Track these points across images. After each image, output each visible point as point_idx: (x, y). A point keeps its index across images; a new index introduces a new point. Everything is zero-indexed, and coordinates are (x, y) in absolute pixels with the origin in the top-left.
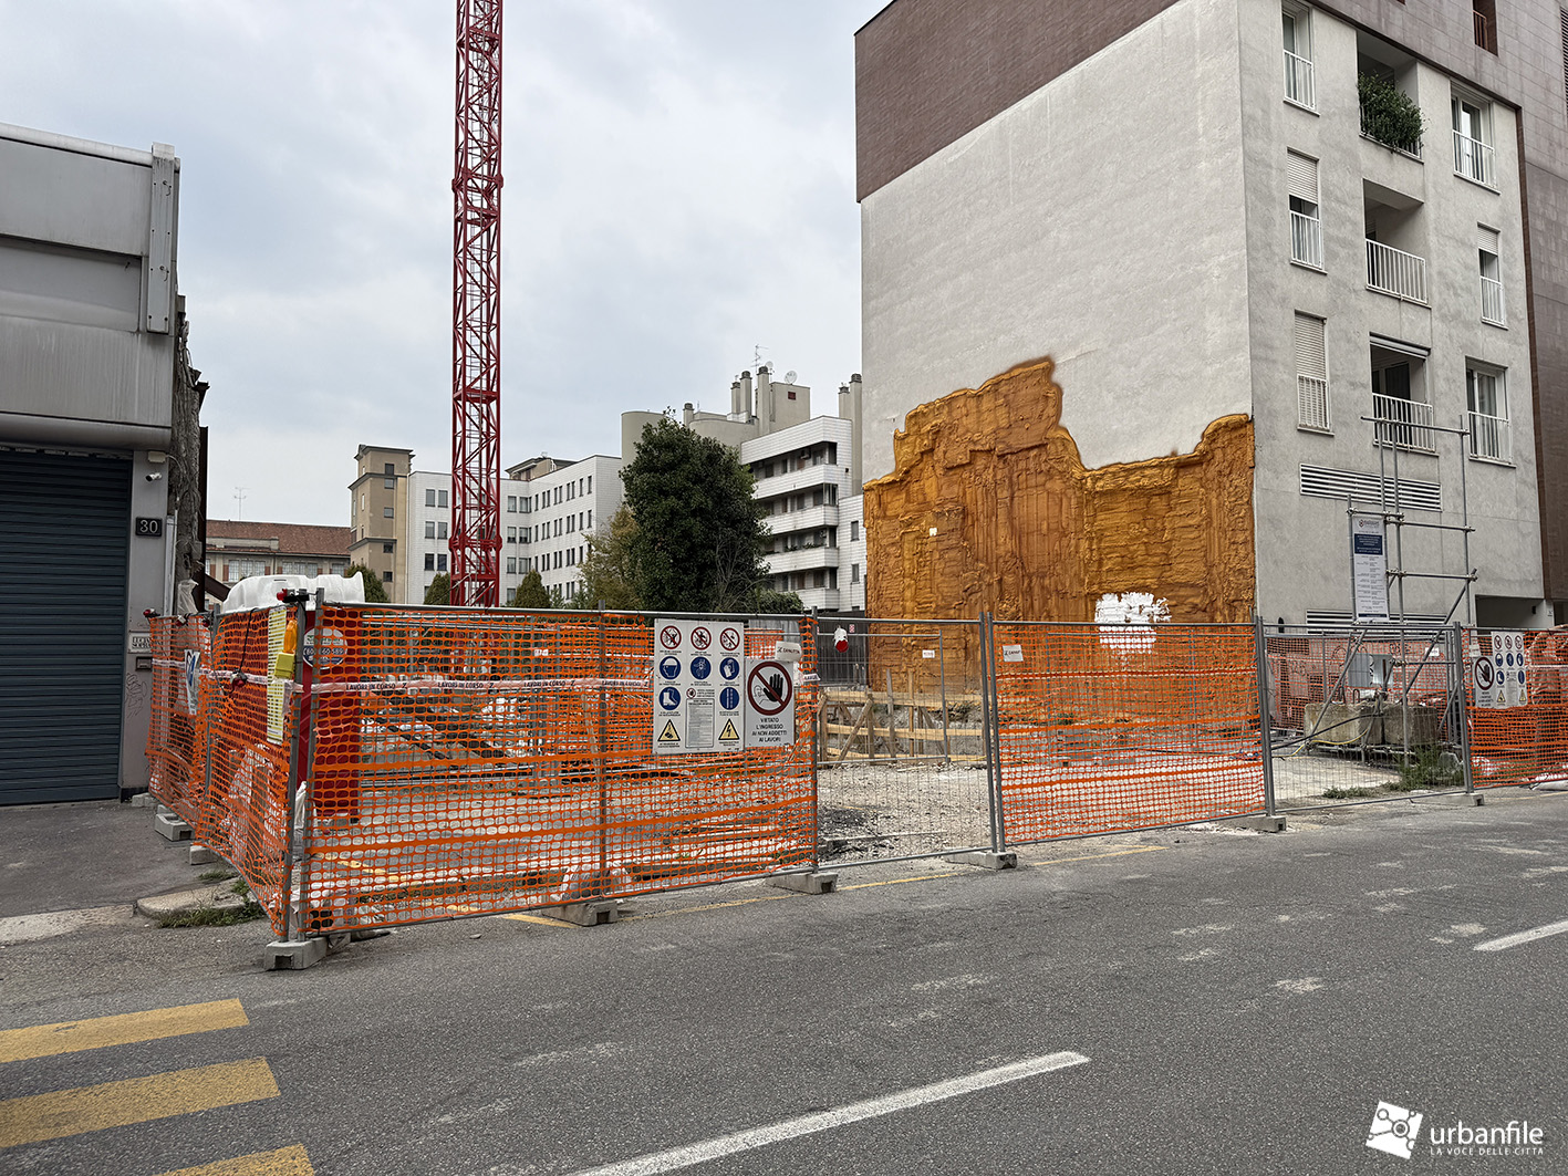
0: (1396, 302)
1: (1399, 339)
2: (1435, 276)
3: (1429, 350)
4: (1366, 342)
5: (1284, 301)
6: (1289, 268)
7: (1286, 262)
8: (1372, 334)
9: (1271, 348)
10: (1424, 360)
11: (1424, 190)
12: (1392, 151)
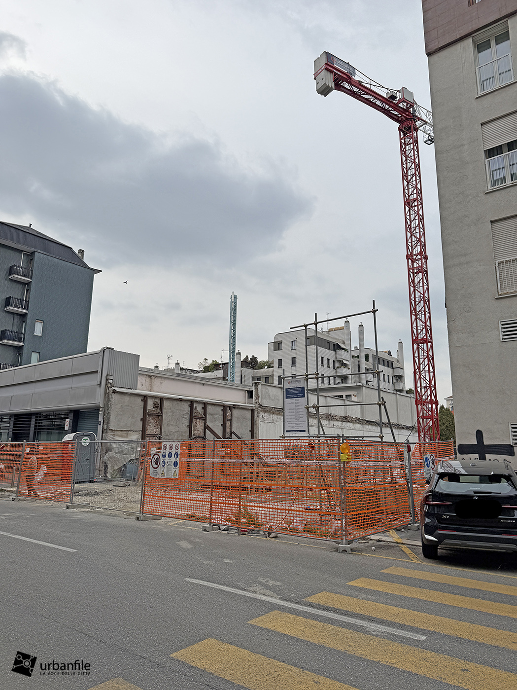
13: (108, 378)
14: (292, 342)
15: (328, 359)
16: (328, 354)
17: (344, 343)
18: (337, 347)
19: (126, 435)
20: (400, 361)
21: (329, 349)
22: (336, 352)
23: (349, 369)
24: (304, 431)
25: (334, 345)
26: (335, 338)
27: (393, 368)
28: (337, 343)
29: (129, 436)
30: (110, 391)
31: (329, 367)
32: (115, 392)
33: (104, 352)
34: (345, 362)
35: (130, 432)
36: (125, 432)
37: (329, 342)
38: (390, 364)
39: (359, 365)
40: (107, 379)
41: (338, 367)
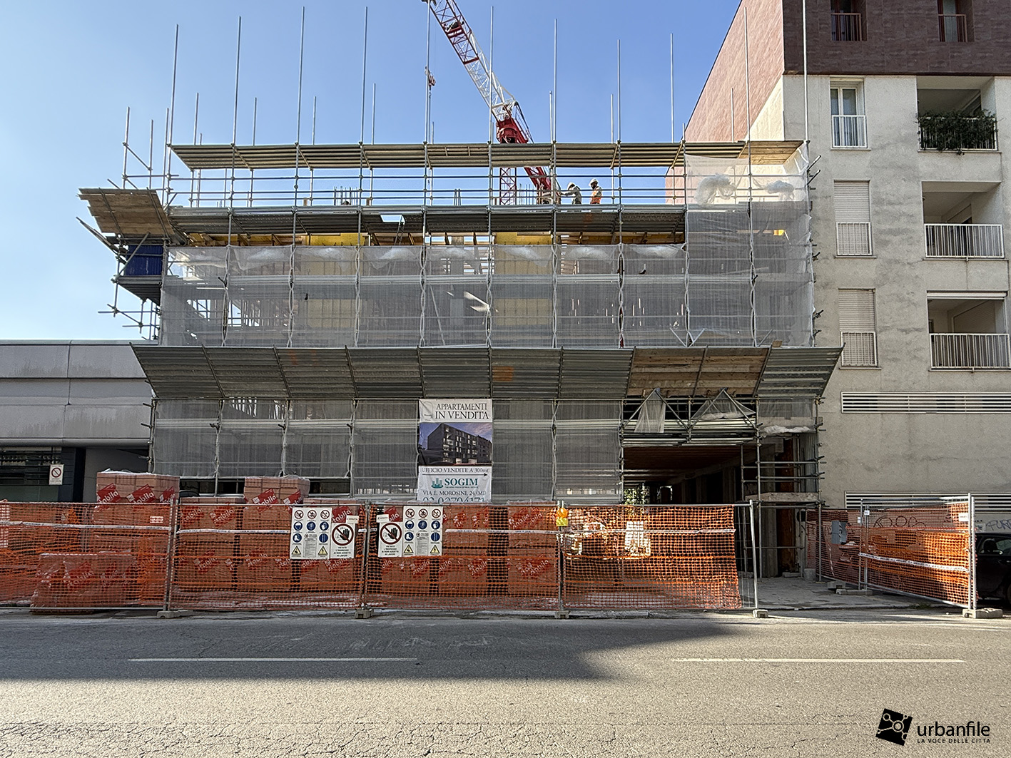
0: (962, 264)
1: (965, 290)
3: (1006, 292)
4: (922, 298)
5: (826, 285)
6: (833, 261)
7: (831, 258)
8: (928, 292)
10: (1004, 300)
11: (1002, 173)
12: (960, 154)
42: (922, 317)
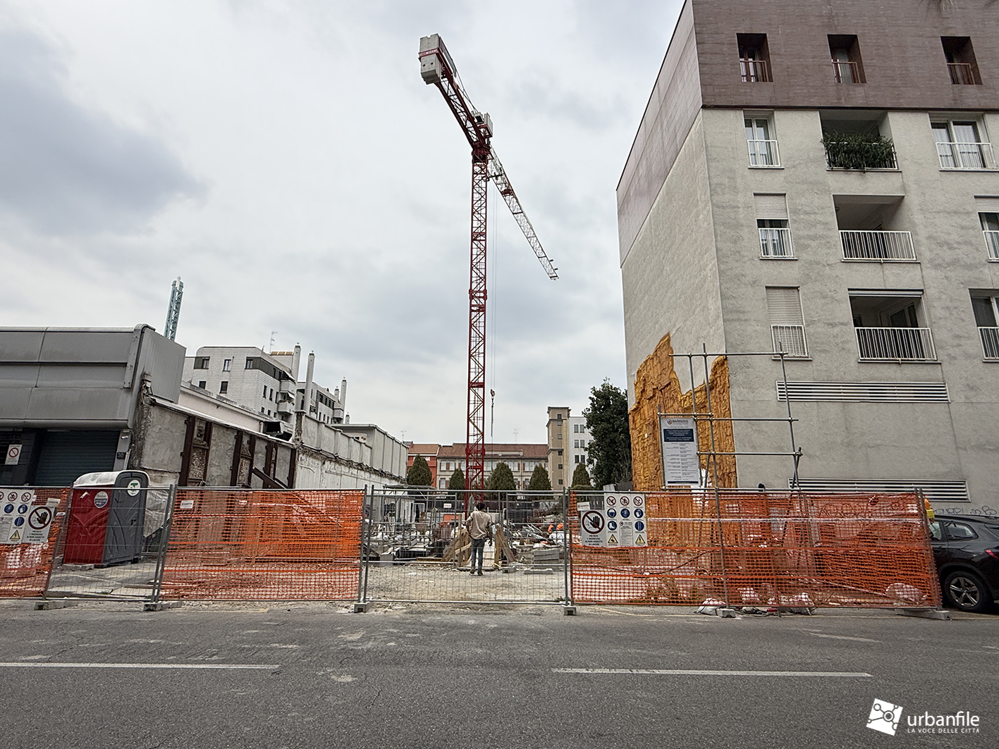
0: (878, 265)
1: (883, 288)
2: (924, 241)
3: (922, 290)
4: (845, 296)
5: (754, 283)
6: (759, 262)
7: (756, 259)
8: (849, 290)
9: (744, 312)
10: (921, 298)
11: (904, 188)
12: (864, 172)
13: (145, 378)
14: (226, 360)
15: (272, 390)
16: (273, 383)
17: (290, 372)
18: (283, 377)
19: (159, 478)
20: (342, 403)
21: (274, 377)
22: (281, 382)
23: (293, 404)
24: (697, 482)
25: (280, 373)
26: (284, 364)
27: (333, 409)
28: (284, 372)
29: (163, 480)
30: (145, 402)
31: (271, 399)
32: (153, 403)
33: (142, 332)
34: (290, 395)
35: (166, 475)
36: (159, 474)
37: (275, 369)
38: (330, 403)
39: (303, 402)
40: (143, 380)
41: (281, 401)
42: (846, 312)
